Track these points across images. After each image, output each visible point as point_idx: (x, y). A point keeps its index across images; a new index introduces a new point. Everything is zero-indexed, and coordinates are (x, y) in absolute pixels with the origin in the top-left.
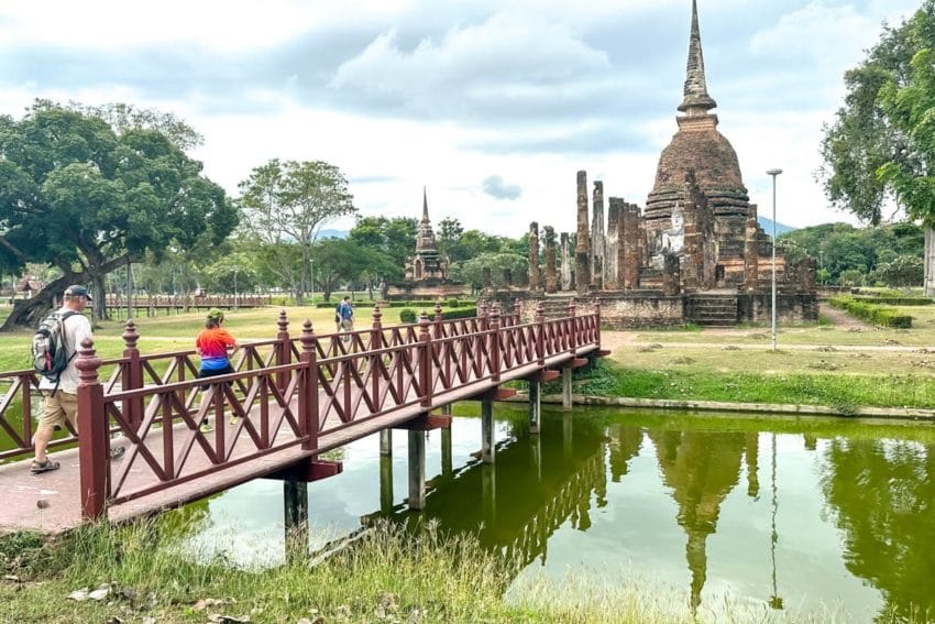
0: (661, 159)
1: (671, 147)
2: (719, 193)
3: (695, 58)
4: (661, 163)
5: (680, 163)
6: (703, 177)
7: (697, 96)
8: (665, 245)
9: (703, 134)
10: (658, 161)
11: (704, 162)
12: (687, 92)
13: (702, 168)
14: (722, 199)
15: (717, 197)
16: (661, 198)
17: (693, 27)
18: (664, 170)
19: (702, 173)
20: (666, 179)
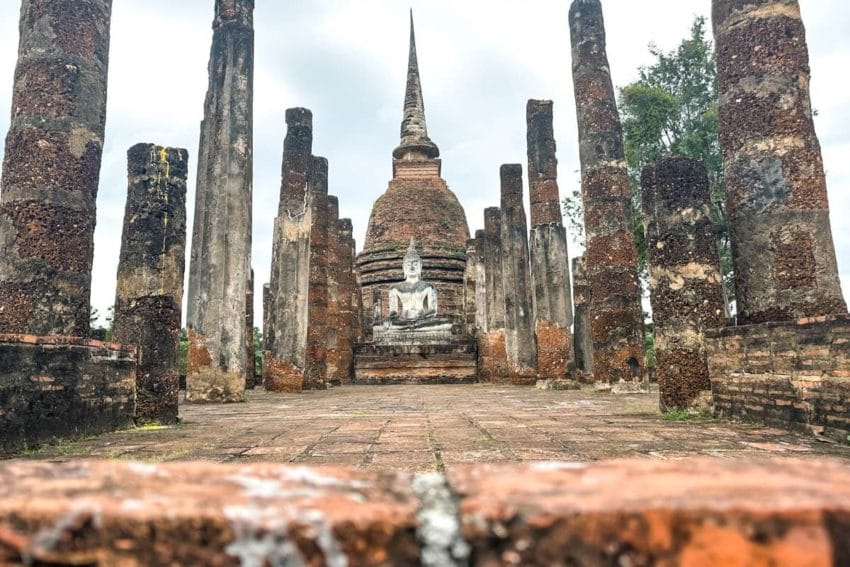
0: (374, 211)
1: (388, 195)
2: (450, 253)
3: (414, 95)
4: (373, 215)
5: (399, 213)
6: (429, 232)
7: (417, 138)
8: (393, 307)
9: (426, 181)
10: (369, 214)
11: (430, 213)
12: (405, 133)
13: (428, 221)
14: (454, 261)
15: (447, 258)
16: (375, 258)
17: (410, 60)
18: (378, 222)
19: (427, 226)
20: (381, 234)
